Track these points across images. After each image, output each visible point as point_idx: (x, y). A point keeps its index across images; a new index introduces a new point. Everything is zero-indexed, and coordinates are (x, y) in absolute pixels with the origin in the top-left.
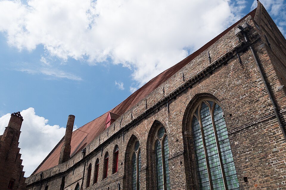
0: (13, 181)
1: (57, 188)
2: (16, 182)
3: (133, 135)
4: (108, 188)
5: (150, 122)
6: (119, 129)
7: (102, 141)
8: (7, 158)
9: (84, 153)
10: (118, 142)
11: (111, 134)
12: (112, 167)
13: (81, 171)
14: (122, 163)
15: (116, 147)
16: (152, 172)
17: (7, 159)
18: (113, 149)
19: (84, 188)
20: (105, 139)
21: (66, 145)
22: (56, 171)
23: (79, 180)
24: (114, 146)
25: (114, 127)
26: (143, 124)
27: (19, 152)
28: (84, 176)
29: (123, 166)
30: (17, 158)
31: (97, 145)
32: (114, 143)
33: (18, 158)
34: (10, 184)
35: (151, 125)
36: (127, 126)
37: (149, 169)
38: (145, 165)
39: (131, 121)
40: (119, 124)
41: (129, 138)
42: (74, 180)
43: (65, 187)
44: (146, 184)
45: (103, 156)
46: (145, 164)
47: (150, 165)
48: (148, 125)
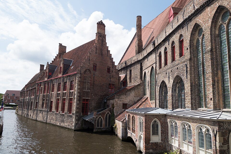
0: (109, 68)
1: (138, 71)
2: (111, 69)
3: (196, 24)
4: (177, 68)
5: (213, 9)
6: (182, 20)
7: (168, 33)
8: (102, 54)
9: (154, 44)
10: (182, 32)
11: (175, 26)
12: (179, 52)
13: (153, 58)
14: (187, 49)
15: (181, 36)
16: (216, 53)
17: (102, 55)
18: (178, 38)
19: (157, 69)
20: (170, 31)
21: (138, 41)
22: (135, 60)
23: (153, 64)
24: (178, 36)
25: (178, 19)
26: (206, 12)
27: (108, 49)
28: (156, 61)
29: (189, 50)
30: (108, 53)
31: (164, 37)
32: (178, 33)
33: (109, 53)
34: (108, 70)
35: (215, 11)
36: (189, 17)
37: (214, 50)
38: (209, 48)
39: (194, 11)
40: (182, 16)
41: (192, 27)
42: (149, 65)
43: (143, 70)
44: (210, 62)
45: (170, 45)
46: (210, 47)
47: (214, 48)
48: (211, 12)
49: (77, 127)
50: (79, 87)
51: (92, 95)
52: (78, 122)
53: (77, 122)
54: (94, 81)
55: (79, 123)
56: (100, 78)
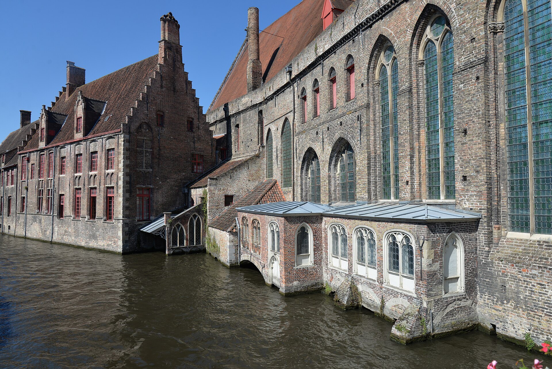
0: (191, 120)
1: (253, 127)
2: (196, 122)
3: (381, 36)
4: (341, 123)
5: (416, 8)
6: (353, 27)
7: (321, 50)
8: (174, 88)
9: (290, 72)
10: (347, 48)
11: (338, 36)
12: (344, 91)
13: (288, 101)
14: (362, 85)
15: (350, 57)
16: (418, 95)
17: (174, 90)
18: (344, 61)
19: (297, 125)
20: (326, 46)
21: (253, 62)
22: (247, 103)
23: (287, 114)
24: (344, 57)
25: (343, 23)
26: (402, 14)
27: (187, 78)
28: (294, 108)
29: (365, 88)
30: (187, 87)
31: (312, 58)
32: (344, 53)
33: (189, 87)
34: (188, 124)
35: (419, 13)
36: (368, 20)
37: (414, 91)
38: (406, 85)
39: (377, 9)
40: (353, 17)
41: (374, 42)
42: (277, 114)
43: (264, 125)
44: (408, 114)
45: (326, 74)
46: (407, 83)
47: (414, 85)
48: (411, 15)
49: (128, 248)
50: (128, 162)
51: (158, 178)
52: (129, 238)
53: (128, 236)
54: (160, 149)
55: (132, 238)
56: (172, 142)
